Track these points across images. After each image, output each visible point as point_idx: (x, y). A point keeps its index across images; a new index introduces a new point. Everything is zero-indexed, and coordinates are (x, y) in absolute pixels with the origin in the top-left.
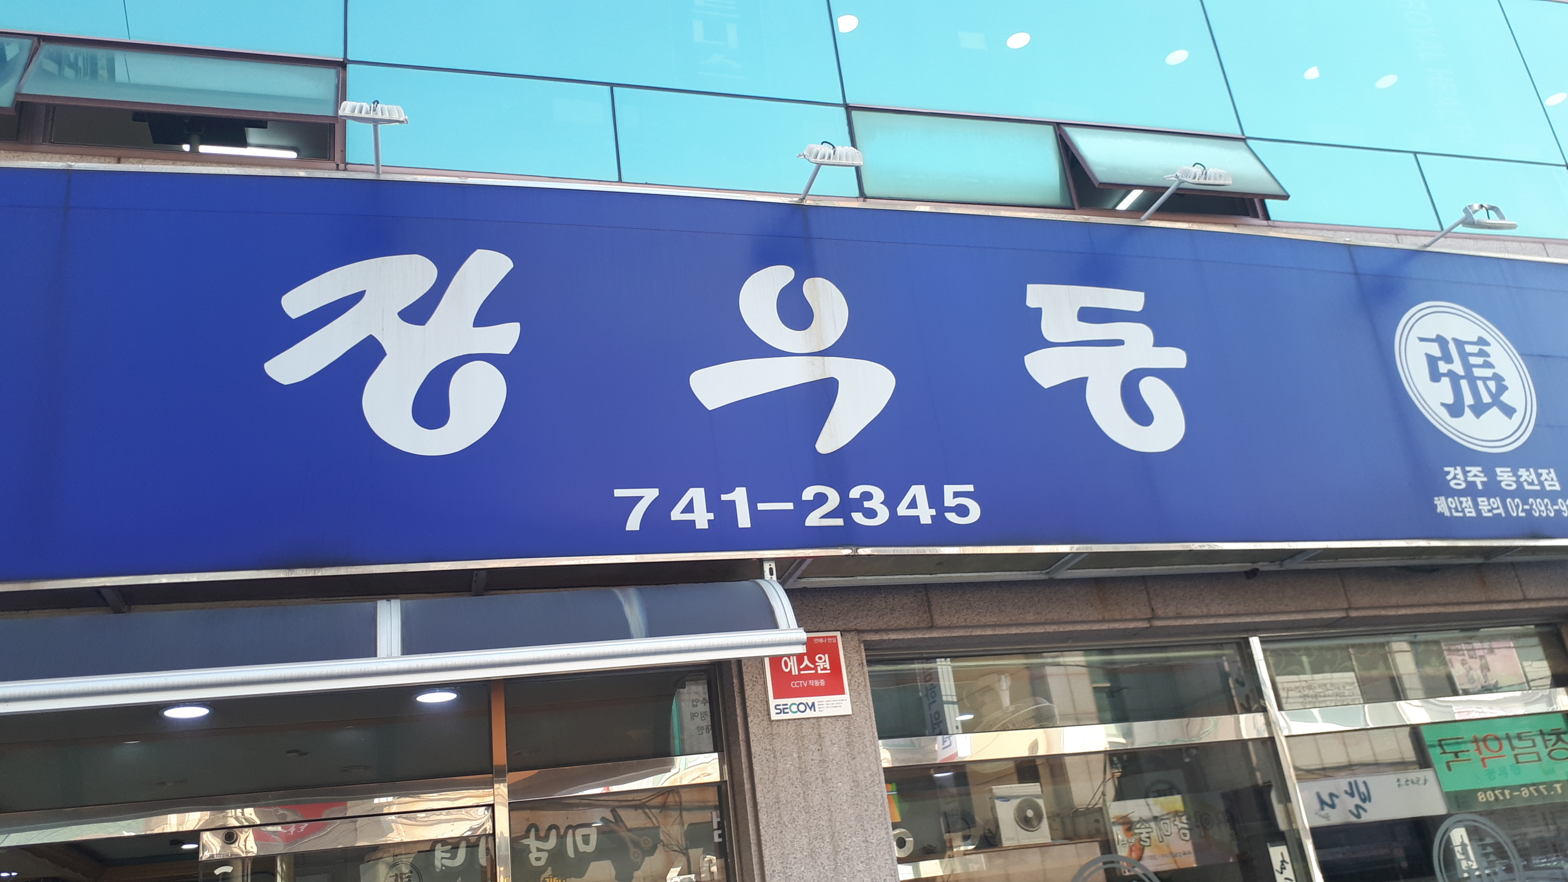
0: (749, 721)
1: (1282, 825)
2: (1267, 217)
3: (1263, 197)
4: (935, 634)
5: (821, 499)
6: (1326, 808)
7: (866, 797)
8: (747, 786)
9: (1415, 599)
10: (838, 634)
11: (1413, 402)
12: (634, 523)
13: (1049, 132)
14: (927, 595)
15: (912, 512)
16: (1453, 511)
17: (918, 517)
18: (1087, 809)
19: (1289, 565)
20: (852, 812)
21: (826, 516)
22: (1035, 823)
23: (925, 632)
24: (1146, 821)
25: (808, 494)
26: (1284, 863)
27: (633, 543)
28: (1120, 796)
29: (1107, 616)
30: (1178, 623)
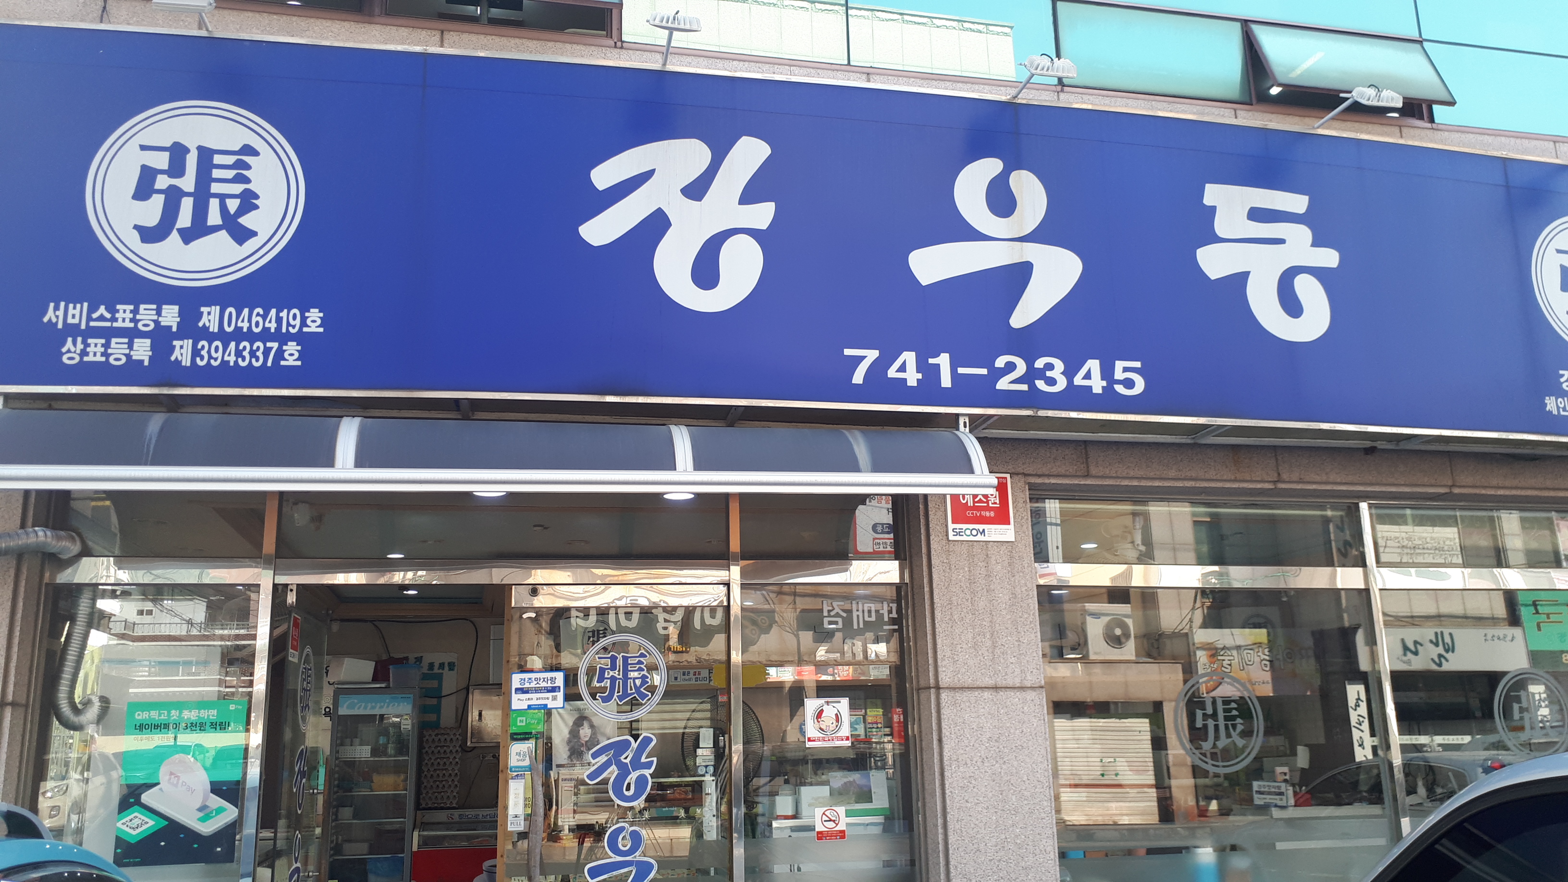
0: (931, 539)
1: (1364, 665)
2: (1432, 120)
3: (1430, 103)
4: (1089, 482)
5: (1011, 367)
6: (1409, 654)
7: (1021, 607)
8: (927, 589)
9: (1515, 483)
10: (1008, 476)
11: (1541, 309)
12: (858, 378)
13: (1237, 27)
14: (1085, 448)
15: (1086, 383)
16: (1561, 410)
17: (1091, 387)
18: (1174, 633)
19: (1404, 446)
20: (1009, 617)
21: (1013, 382)
22: (1123, 640)
23: (1081, 479)
24: (1229, 649)
25: (1000, 362)
26: (1360, 702)
27: (857, 394)
28: (1205, 625)
29: (1239, 476)
30: (1299, 486)
